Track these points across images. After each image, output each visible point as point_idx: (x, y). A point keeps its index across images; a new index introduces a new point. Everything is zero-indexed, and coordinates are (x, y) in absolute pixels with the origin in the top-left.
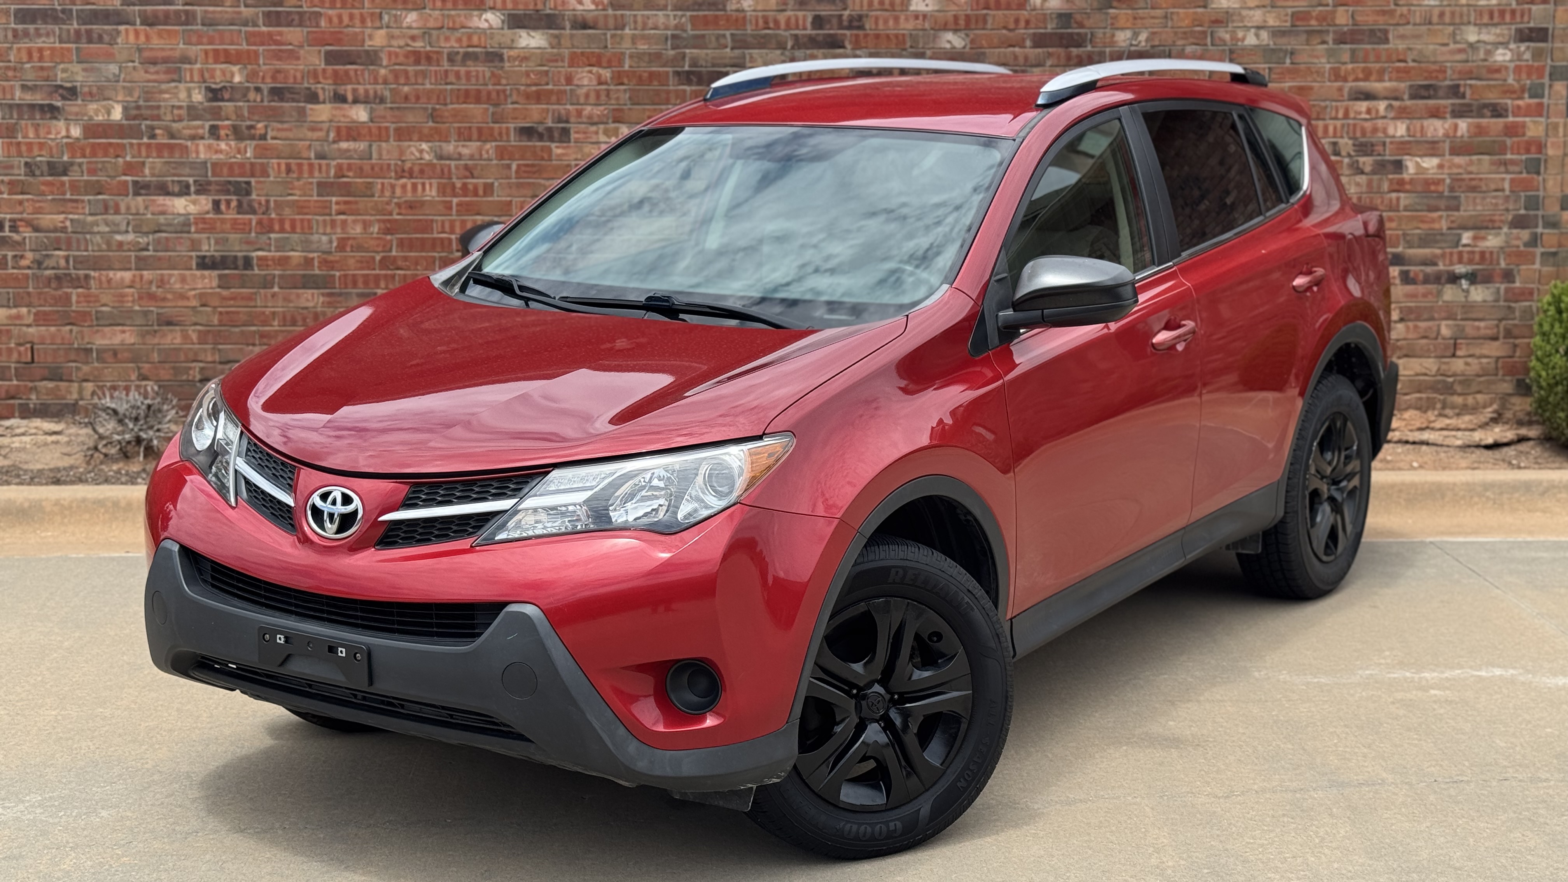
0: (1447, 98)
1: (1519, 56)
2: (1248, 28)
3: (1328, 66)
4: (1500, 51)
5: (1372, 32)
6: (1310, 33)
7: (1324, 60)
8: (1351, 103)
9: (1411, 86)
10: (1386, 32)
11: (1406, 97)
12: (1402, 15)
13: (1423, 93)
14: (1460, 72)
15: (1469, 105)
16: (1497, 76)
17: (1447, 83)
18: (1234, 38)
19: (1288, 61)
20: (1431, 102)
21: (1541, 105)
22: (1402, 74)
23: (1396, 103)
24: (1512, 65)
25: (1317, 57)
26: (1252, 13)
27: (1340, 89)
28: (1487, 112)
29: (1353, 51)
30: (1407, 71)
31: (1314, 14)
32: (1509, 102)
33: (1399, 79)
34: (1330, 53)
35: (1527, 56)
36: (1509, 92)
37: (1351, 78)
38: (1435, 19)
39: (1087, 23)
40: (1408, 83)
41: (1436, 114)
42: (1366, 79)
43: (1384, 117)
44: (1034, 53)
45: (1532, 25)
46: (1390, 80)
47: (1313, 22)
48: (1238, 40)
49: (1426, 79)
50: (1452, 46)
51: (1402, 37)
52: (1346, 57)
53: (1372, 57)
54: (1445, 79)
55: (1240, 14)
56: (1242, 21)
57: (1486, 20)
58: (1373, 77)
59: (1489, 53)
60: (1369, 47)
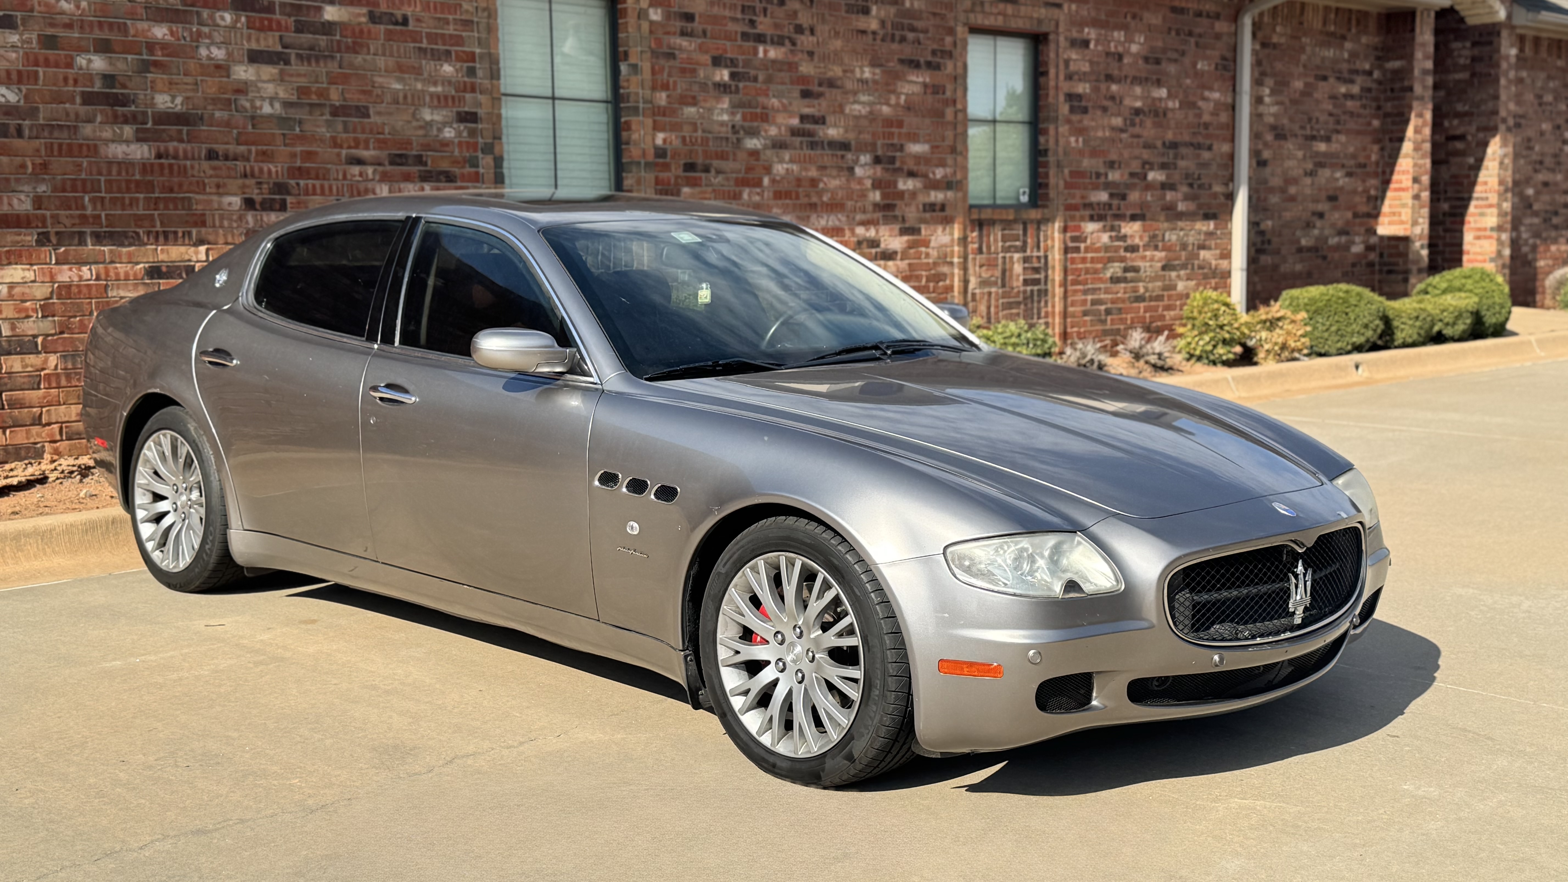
0: (415, 165)
1: (459, 134)
2: (263, 99)
3: (328, 135)
4: (447, 129)
5: (357, 107)
6: (311, 105)
7: (324, 130)
8: (347, 167)
9: (390, 154)
10: (367, 108)
11: (387, 163)
12: (377, 96)
13: (398, 160)
14: (422, 145)
15: (429, 172)
16: (446, 149)
17: (414, 153)
18: (254, 107)
19: (298, 129)
20: (404, 168)
21: (477, 173)
22: (382, 144)
23: (380, 168)
24: (456, 140)
25: (318, 126)
26: (265, 85)
27: (339, 155)
28: (442, 178)
29: (345, 123)
30: (384, 141)
31: (314, 89)
32: (456, 170)
33: (380, 148)
34: (329, 124)
35: (465, 134)
36: (455, 162)
37: (345, 145)
38: (401, 100)
39: (129, 84)
40: (387, 152)
41: (407, 178)
42: (356, 147)
43: (373, 180)
44: (83, 110)
45: (466, 109)
46: (374, 149)
47: (314, 97)
48: (256, 108)
49: (399, 149)
50: (415, 124)
51: (379, 113)
52: (340, 127)
53: (359, 129)
54: (412, 149)
55: (256, 86)
56: (259, 92)
57: (435, 102)
58: (362, 145)
59: (440, 130)
60: (356, 120)
